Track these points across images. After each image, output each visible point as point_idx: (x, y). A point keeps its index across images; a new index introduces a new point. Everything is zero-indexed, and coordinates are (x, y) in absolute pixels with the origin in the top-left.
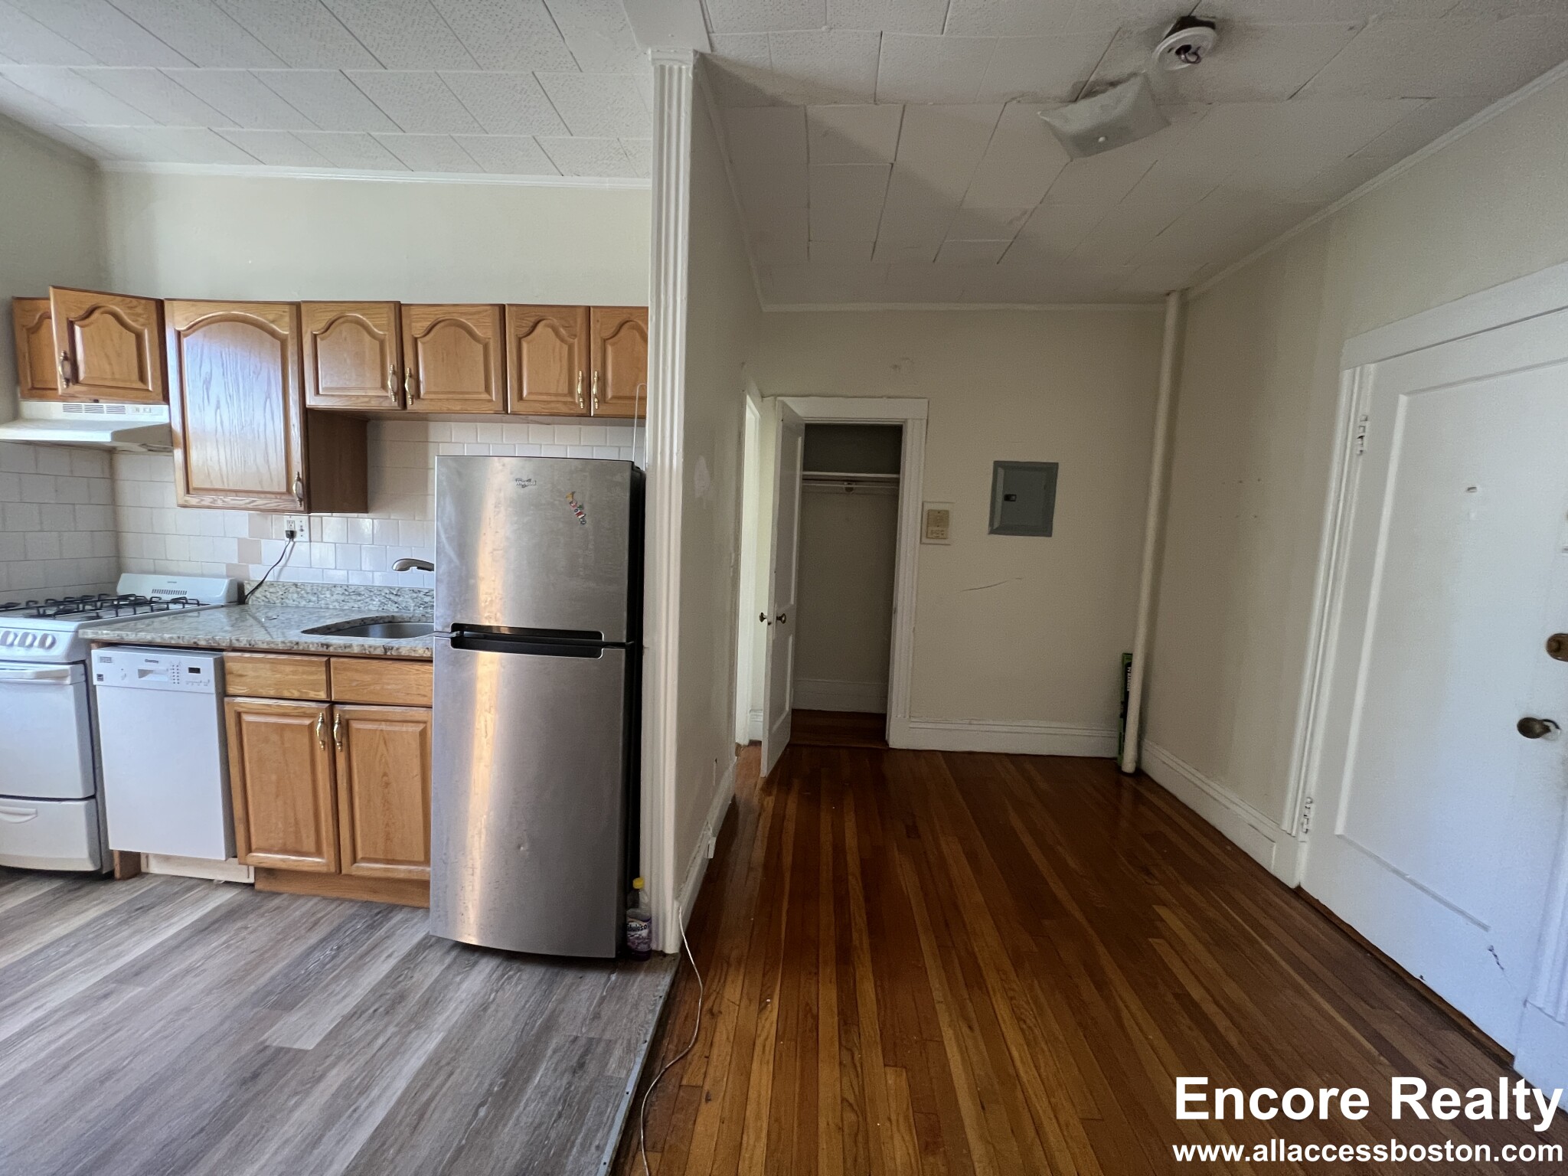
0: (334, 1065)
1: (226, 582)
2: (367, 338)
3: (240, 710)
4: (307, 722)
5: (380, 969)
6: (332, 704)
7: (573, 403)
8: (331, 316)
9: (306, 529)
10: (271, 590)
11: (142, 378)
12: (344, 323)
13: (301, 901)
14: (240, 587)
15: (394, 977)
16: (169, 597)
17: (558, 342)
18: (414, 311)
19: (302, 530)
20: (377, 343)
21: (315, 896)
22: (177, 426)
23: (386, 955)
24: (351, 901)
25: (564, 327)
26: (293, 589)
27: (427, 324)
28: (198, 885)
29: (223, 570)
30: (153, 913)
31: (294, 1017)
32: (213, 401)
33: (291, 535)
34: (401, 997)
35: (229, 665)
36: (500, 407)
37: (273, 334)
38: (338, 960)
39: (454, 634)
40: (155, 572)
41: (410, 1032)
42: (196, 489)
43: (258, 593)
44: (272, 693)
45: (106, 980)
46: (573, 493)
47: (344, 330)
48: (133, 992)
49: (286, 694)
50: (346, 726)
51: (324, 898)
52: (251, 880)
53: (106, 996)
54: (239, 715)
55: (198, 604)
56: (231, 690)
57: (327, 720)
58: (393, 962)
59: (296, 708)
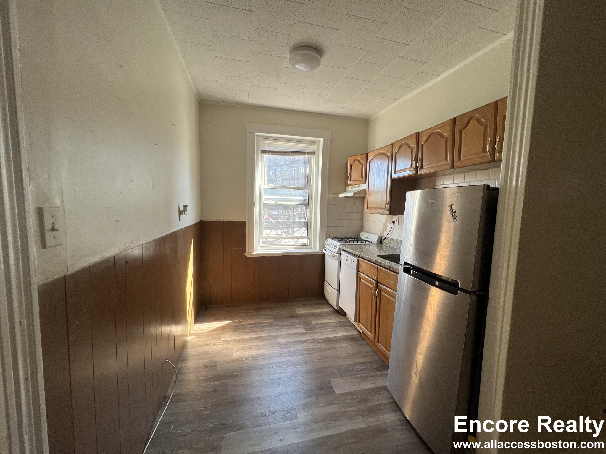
0: (336, 404)
1: (378, 236)
2: (408, 149)
3: (361, 277)
4: (372, 286)
5: (368, 385)
6: (378, 282)
7: (485, 156)
8: (399, 145)
9: (398, 220)
10: (388, 240)
11: (362, 177)
12: (403, 145)
13: (368, 346)
14: (381, 239)
15: (370, 392)
16: (365, 239)
17: (479, 126)
18: (422, 134)
19: (396, 221)
20: (411, 150)
21: (372, 347)
22: (367, 189)
23: (373, 382)
24: (379, 356)
25: (483, 117)
26: (392, 241)
27: (426, 137)
28: (352, 326)
29: (379, 233)
30: (340, 328)
31: (340, 380)
32: (374, 180)
33: (394, 222)
34: (366, 401)
35: (360, 262)
36: (451, 166)
37: (386, 155)
38: (361, 372)
39: (405, 266)
40: (368, 232)
41: (358, 415)
42: (370, 208)
43: (385, 241)
44: (366, 274)
45: (322, 339)
46: (451, 206)
47: (403, 149)
48: (323, 345)
49: (369, 275)
50: (380, 291)
51: (373, 350)
52: (361, 332)
53: (319, 343)
54: (360, 278)
55: (370, 242)
56: (360, 270)
57: (376, 287)
58: (374, 386)
59: (370, 280)
